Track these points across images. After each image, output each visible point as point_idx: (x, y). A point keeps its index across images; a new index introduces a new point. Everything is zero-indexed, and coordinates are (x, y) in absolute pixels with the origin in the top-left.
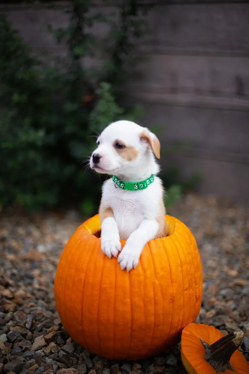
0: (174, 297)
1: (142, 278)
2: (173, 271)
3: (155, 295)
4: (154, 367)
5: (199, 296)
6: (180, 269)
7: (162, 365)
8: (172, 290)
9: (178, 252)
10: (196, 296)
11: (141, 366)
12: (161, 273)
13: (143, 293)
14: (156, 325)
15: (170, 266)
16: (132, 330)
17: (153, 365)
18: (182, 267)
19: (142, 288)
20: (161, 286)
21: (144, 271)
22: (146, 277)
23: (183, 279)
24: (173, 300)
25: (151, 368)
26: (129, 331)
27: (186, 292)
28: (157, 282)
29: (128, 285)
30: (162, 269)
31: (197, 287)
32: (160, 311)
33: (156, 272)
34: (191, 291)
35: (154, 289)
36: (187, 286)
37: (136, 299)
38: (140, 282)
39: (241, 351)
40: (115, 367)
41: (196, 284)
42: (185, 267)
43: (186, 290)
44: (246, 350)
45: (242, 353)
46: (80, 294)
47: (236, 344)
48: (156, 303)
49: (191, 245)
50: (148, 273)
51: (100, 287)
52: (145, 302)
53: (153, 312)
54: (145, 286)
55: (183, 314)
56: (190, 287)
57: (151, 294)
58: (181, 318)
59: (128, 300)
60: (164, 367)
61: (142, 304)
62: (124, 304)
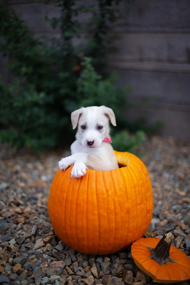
0: (129, 210)
1: (106, 196)
2: (128, 191)
3: (115, 208)
4: (119, 259)
5: (149, 209)
6: (134, 190)
7: (125, 259)
8: (128, 205)
9: (132, 178)
10: (147, 209)
11: (110, 259)
12: (119, 193)
13: (106, 207)
14: (116, 229)
15: (126, 188)
16: (100, 233)
17: (118, 258)
18: (135, 188)
19: (106, 203)
20: (119, 201)
21: (107, 191)
22: (108, 196)
23: (136, 198)
24: (128, 212)
25: (117, 261)
26: (97, 234)
27: (139, 206)
28: (116, 199)
29: (95, 201)
30: (120, 190)
31: (147, 203)
32: (119, 220)
33: (115, 192)
34: (143, 206)
35: (114, 204)
36: (139, 202)
37: (102, 211)
38: (104, 199)
39: (183, 249)
40: (91, 260)
41: (147, 201)
42: (137, 189)
43: (139, 205)
44: (186, 248)
45: (183, 250)
46: (64, 208)
47: (168, 242)
48: (116, 214)
49: (143, 173)
50: (110, 193)
51: (77, 203)
52: (108, 213)
53: (114, 220)
54: (108, 202)
55: (137, 222)
56: (142, 203)
57: (112, 207)
58: (135, 224)
59: (96, 212)
60: (126, 260)
61: (106, 215)
62: (93, 214)
